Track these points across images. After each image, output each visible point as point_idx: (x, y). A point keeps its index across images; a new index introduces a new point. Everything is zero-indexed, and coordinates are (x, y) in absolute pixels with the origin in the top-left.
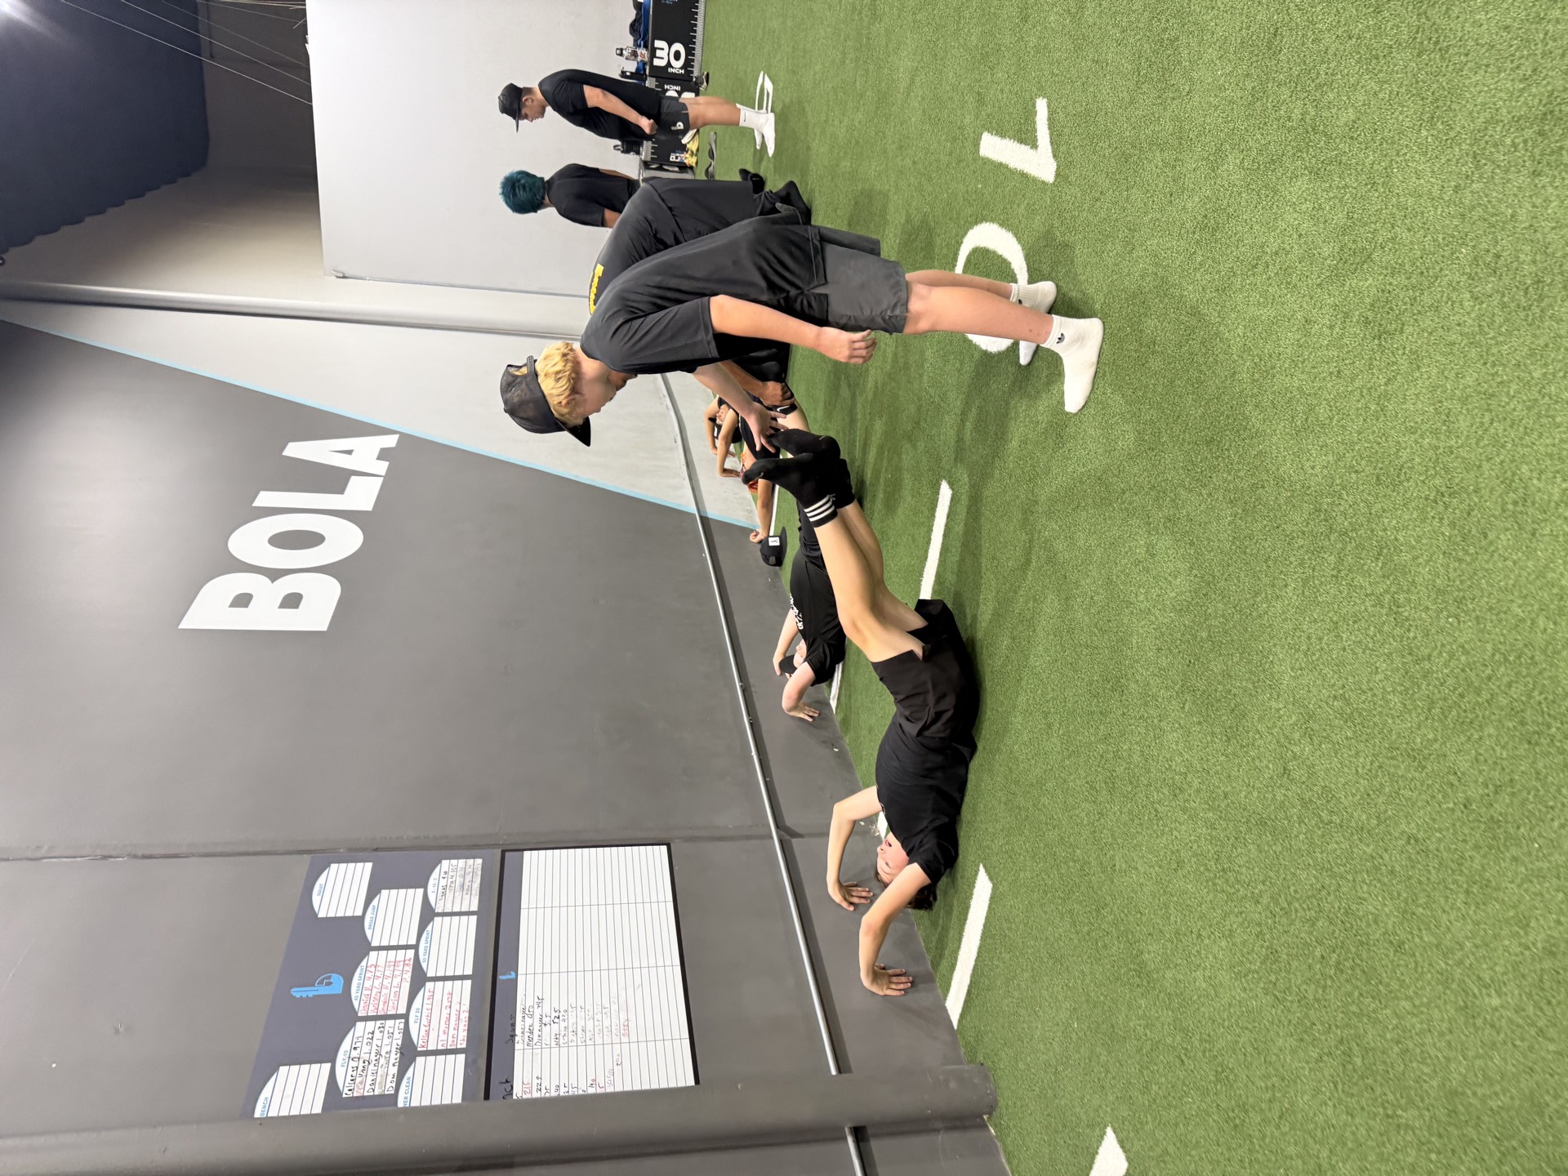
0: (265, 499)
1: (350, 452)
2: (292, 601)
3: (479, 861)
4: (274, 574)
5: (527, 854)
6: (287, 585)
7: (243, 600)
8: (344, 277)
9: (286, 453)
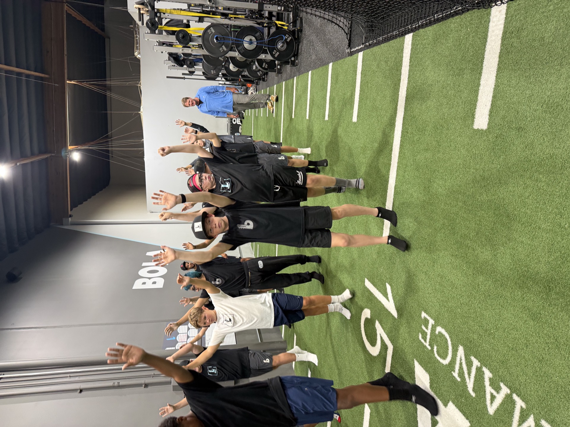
0: (144, 264)
2: (154, 283)
4: (150, 278)
6: (153, 280)
7: (144, 283)
8: (152, 212)
9: (147, 255)
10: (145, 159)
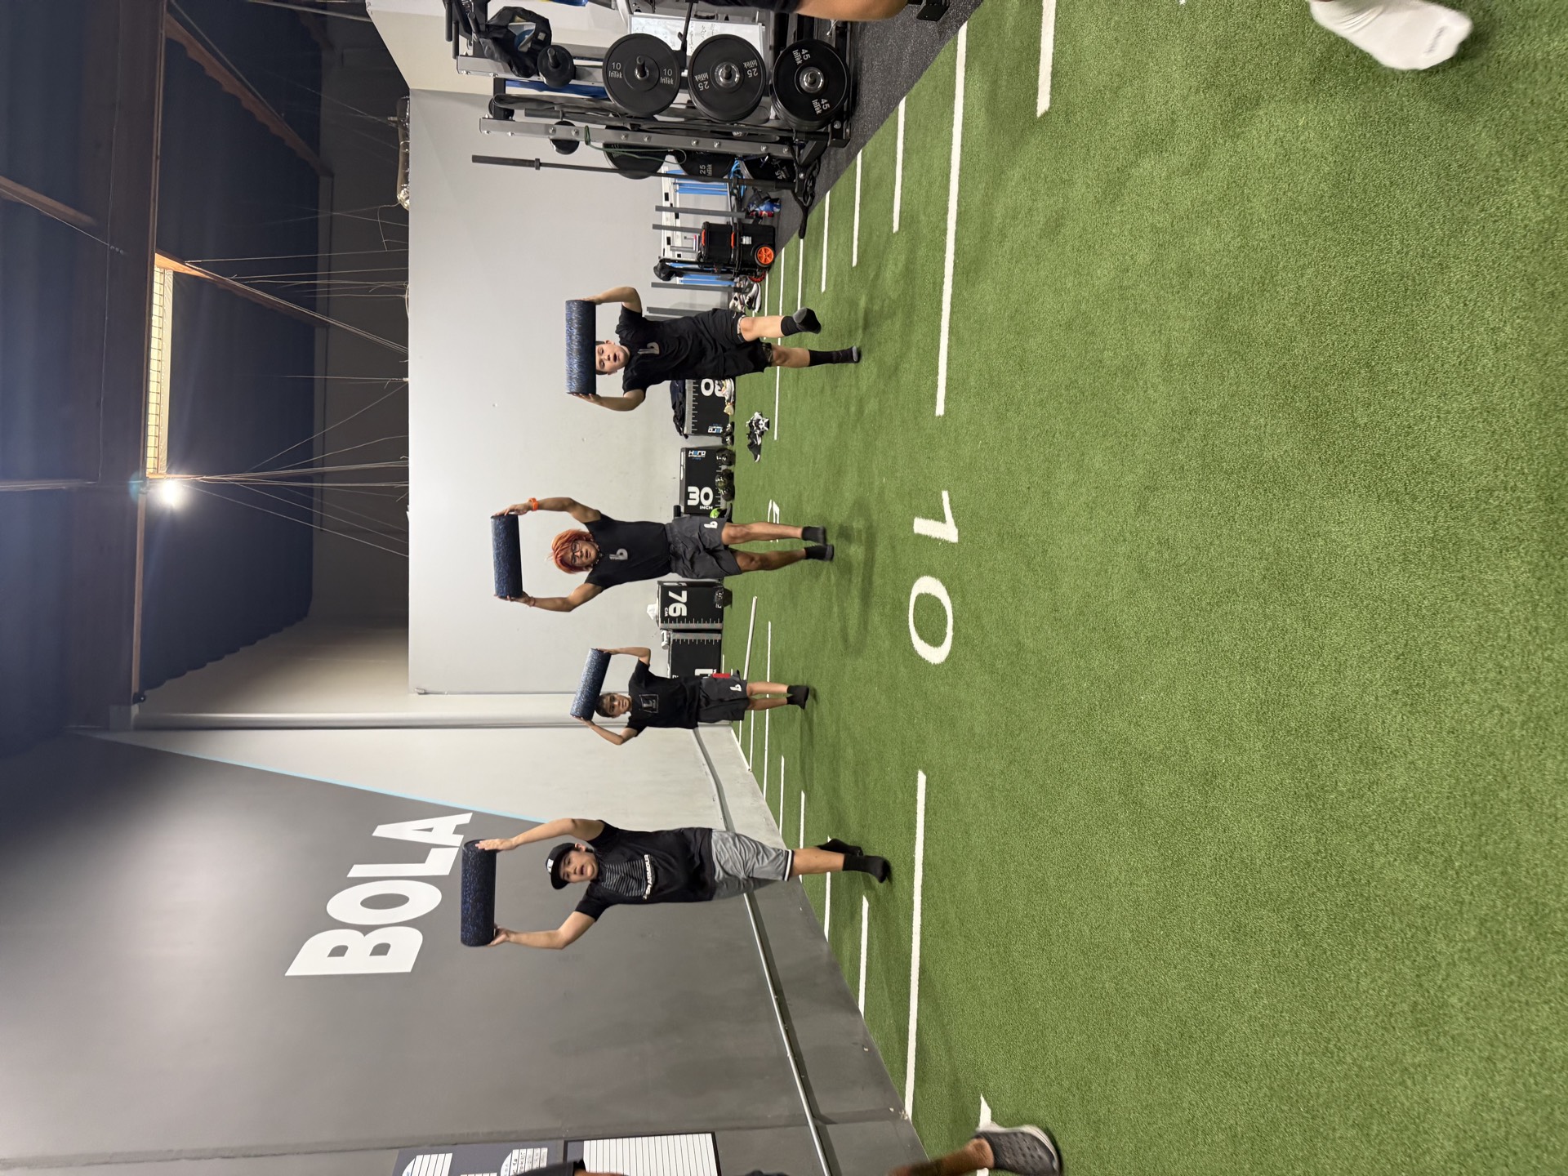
0: (357, 871)
1: (430, 830)
2: (381, 950)
3: (545, 1150)
4: (365, 930)
5: (586, 1143)
6: (376, 938)
7: (340, 951)
8: (426, 693)
9: (377, 833)
10: (410, 514)
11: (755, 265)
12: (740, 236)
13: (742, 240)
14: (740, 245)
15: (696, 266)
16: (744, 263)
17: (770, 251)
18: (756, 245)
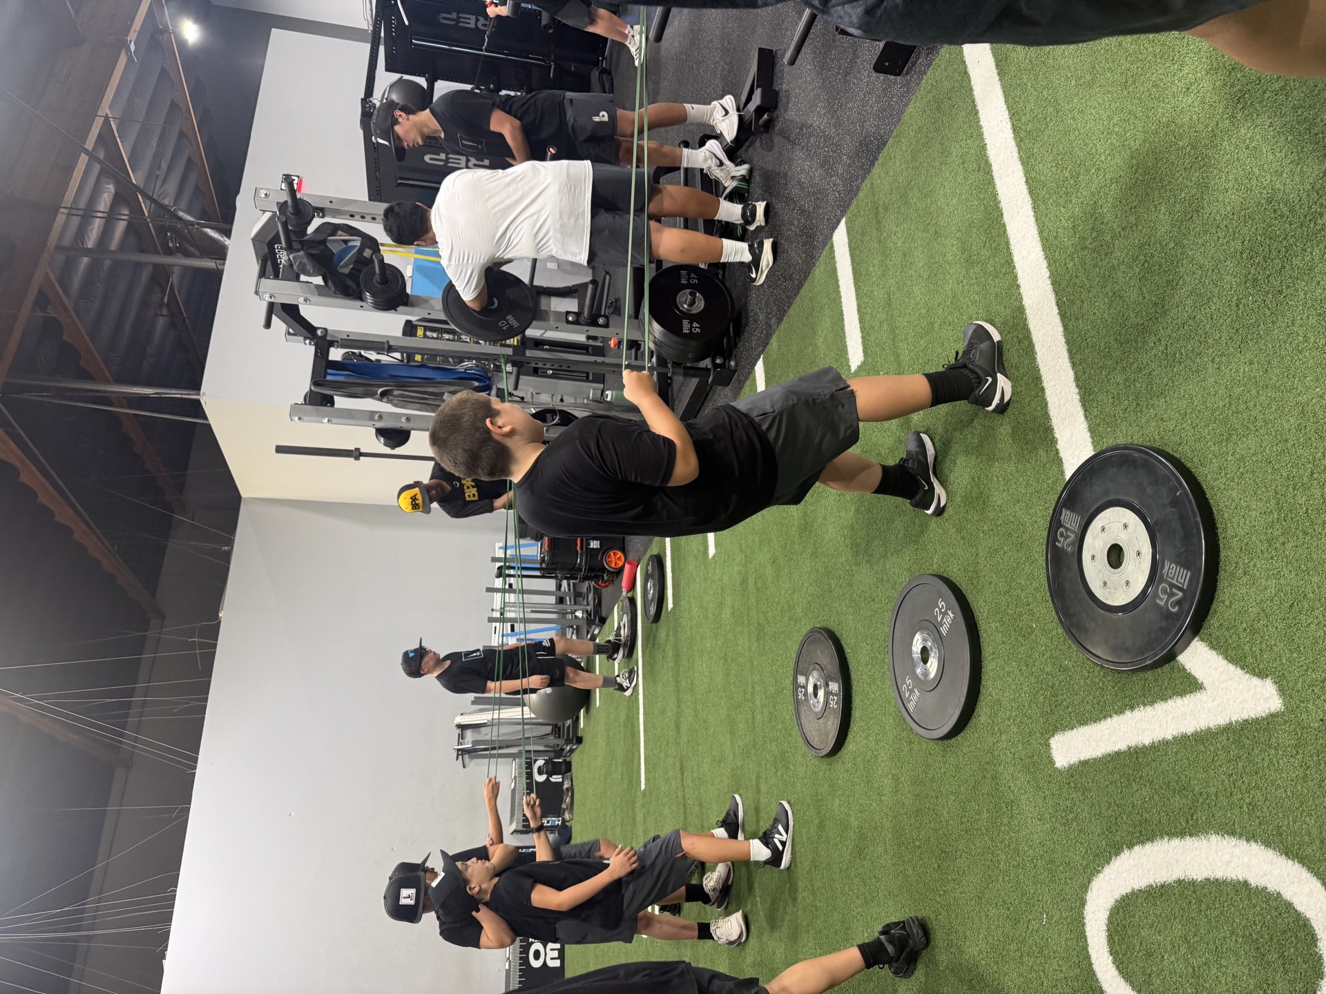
11: (603, 569)
12: (587, 540)
13: (589, 544)
14: (587, 549)
15: (538, 573)
16: (591, 569)
17: (620, 554)
18: (605, 549)
